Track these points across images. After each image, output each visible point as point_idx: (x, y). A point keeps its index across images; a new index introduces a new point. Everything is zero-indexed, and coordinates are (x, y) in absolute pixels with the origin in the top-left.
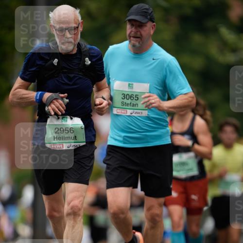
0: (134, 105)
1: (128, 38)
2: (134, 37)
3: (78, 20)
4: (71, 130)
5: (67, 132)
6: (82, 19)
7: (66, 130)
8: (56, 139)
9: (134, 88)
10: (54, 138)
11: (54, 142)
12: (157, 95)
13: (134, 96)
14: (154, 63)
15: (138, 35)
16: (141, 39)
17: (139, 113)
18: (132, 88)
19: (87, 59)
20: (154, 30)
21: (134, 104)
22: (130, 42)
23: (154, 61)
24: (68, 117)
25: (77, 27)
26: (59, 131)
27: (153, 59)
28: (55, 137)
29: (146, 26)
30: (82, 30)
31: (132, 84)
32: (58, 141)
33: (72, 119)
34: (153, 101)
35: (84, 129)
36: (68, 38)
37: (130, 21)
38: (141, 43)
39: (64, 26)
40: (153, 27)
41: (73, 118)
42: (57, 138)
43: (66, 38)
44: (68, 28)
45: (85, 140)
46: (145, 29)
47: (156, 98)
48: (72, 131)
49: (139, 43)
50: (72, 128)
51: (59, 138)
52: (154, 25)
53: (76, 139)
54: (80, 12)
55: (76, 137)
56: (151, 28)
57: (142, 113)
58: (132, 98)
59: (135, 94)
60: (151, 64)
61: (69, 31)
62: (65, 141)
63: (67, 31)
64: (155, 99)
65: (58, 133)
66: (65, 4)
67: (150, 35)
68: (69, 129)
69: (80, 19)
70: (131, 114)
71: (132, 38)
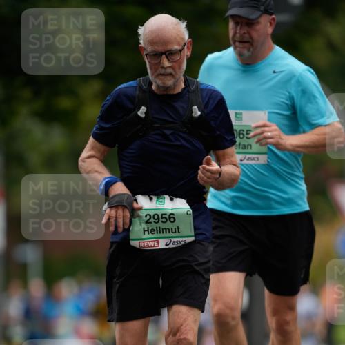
0: (245, 147)
1: (231, 42)
2: (240, 42)
3: (183, 39)
4: (171, 217)
5: (164, 220)
6: (190, 37)
7: (162, 218)
8: (146, 233)
9: (243, 119)
10: (144, 231)
11: (144, 237)
12: (278, 125)
13: (245, 133)
14: (274, 77)
15: (247, 37)
16: (252, 45)
17: (253, 159)
18: (241, 119)
19: (195, 108)
20: (273, 26)
21: (245, 145)
22: (235, 48)
23: (275, 74)
24: (167, 197)
25: (181, 51)
26: (152, 220)
27: (274, 72)
28: (146, 229)
29: (258, 23)
30: (189, 54)
31: (241, 114)
32: (151, 236)
33: (172, 199)
34: (269, 134)
35: (191, 215)
36: (166, 68)
37: (233, 16)
38: (251, 49)
39: (160, 49)
40: (272, 22)
41: (175, 199)
42: (148, 230)
43: (163, 67)
44: (166, 52)
45: (193, 234)
46: (258, 27)
47: (276, 130)
48: (172, 220)
49: (249, 50)
50: (173, 214)
51: (152, 231)
52: (273, 19)
53: (179, 232)
54: (187, 26)
55: (178, 228)
56: (269, 24)
57: (258, 159)
58: (241, 136)
59: (245, 129)
60: (271, 80)
61: (167, 57)
62: (162, 235)
63: (164, 56)
64: (273, 131)
65: (151, 223)
66: (162, 13)
67: (268, 34)
68: (167, 216)
69: (186, 36)
70: (241, 160)
71: (237, 43)
